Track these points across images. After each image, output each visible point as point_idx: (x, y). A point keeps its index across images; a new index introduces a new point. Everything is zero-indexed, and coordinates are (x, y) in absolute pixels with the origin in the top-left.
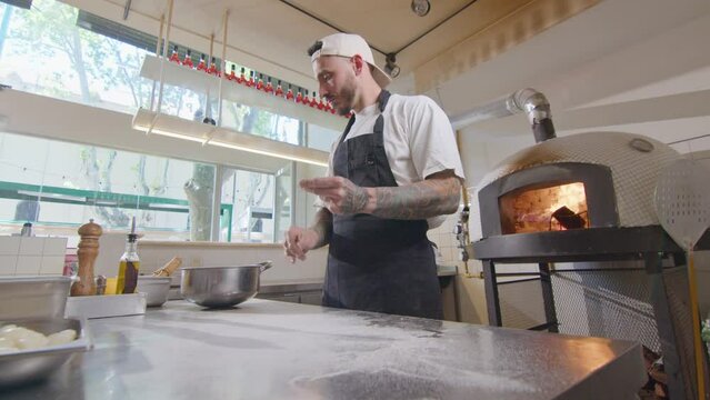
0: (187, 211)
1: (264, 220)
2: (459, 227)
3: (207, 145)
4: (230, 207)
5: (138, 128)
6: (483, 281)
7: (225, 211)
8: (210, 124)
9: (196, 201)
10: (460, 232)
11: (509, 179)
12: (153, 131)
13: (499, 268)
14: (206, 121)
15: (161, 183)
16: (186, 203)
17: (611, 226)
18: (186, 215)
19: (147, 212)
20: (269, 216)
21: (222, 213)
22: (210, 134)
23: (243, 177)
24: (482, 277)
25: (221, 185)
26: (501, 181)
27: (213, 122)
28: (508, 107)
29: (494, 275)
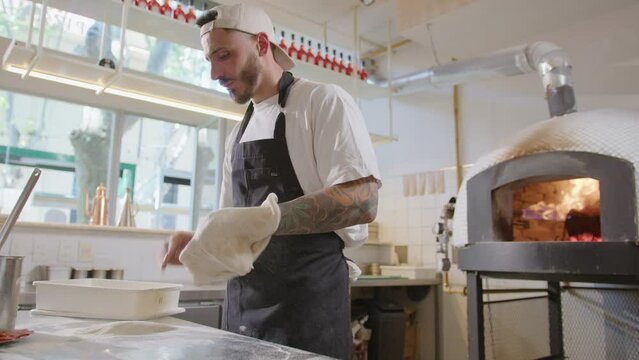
0: (72, 170)
1: (181, 188)
2: (441, 225)
3: (103, 94)
4: (132, 168)
5: (10, 68)
6: (465, 298)
7: (126, 172)
8: (106, 68)
9: (85, 156)
10: (441, 232)
11: (508, 168)
12: (32, 74)
13: (489, 283)
14: (103, 63)
15: (36, 126)
16: (72, 159)
17: (627, 241)
18: (70, 175)
19: (17, 167)
20: (186, 182)
21: (121, 175)
22: (108, 80)
23: (153, 127)
24: (465, 294)
25: (121, 136)
26: (498, 169)
27: (112, 65)
28: (518, 65)
29: (480, 291)
